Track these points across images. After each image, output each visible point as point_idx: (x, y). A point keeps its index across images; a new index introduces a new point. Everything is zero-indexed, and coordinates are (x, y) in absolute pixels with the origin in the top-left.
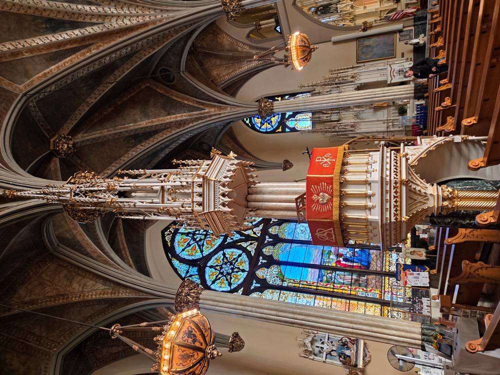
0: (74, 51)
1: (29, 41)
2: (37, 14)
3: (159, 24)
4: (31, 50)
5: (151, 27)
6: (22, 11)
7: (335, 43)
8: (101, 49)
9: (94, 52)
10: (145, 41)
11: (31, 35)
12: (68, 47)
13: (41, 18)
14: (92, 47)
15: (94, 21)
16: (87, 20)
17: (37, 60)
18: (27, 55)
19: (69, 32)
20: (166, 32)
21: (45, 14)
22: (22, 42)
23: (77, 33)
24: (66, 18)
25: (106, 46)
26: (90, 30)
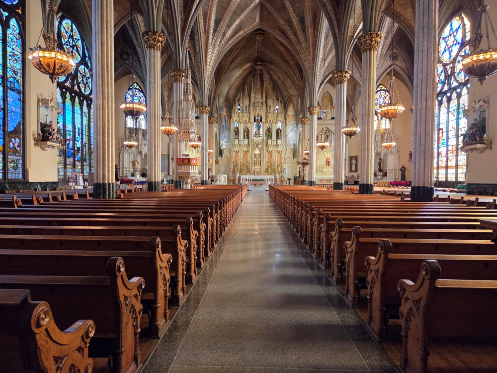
0: (205, 25)
1: (215, 8)
2: (224, 18)
3: (205, 71)
4: (211, 6)
5: (204, 67)
6: (227, 12)
7: (169, 144)
8: (202, 39)
9: (202, 35)
10: (199, 61)
11: (217, 9)
12: (207, 24)
13: (222, 18)
14: (204, 35)
15: (214, 41)
16: (215, 38)
17: (207, 7)
18: (210, 4)
19: (213, 27)
20: (200, 73)
21: (223, 20)
22: (216, 5)
23: (211, 31)
24: (218, 29)
25: (202, 42)
26: (211, 37)
